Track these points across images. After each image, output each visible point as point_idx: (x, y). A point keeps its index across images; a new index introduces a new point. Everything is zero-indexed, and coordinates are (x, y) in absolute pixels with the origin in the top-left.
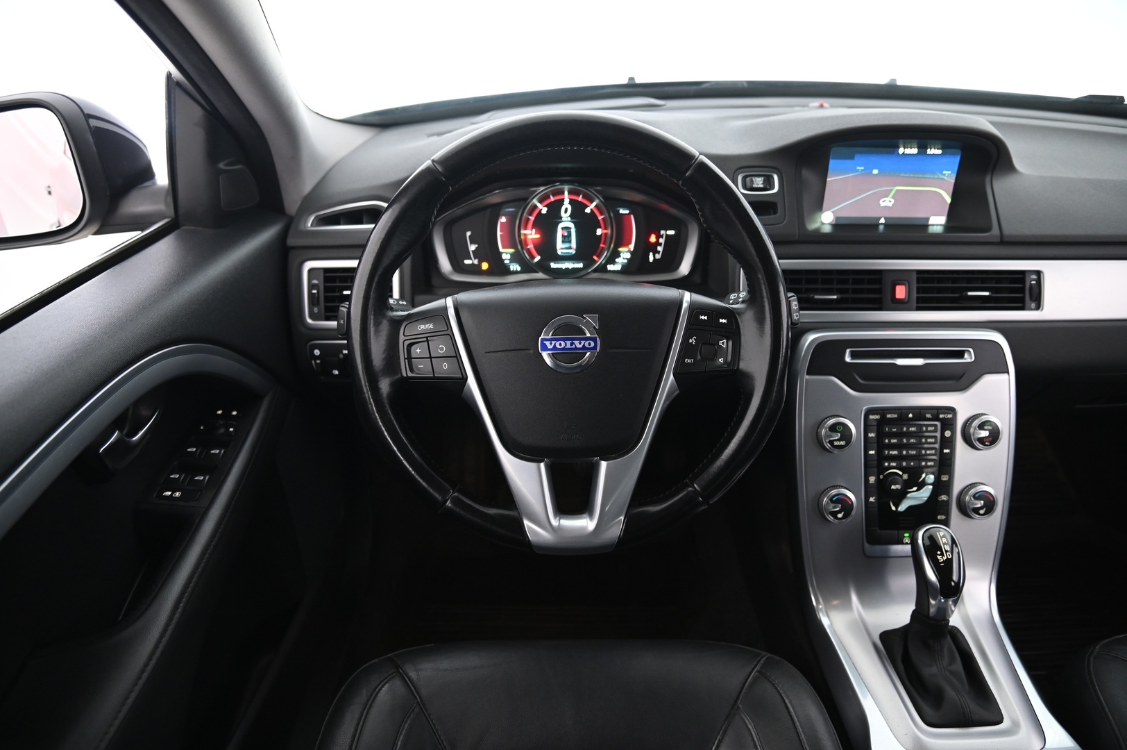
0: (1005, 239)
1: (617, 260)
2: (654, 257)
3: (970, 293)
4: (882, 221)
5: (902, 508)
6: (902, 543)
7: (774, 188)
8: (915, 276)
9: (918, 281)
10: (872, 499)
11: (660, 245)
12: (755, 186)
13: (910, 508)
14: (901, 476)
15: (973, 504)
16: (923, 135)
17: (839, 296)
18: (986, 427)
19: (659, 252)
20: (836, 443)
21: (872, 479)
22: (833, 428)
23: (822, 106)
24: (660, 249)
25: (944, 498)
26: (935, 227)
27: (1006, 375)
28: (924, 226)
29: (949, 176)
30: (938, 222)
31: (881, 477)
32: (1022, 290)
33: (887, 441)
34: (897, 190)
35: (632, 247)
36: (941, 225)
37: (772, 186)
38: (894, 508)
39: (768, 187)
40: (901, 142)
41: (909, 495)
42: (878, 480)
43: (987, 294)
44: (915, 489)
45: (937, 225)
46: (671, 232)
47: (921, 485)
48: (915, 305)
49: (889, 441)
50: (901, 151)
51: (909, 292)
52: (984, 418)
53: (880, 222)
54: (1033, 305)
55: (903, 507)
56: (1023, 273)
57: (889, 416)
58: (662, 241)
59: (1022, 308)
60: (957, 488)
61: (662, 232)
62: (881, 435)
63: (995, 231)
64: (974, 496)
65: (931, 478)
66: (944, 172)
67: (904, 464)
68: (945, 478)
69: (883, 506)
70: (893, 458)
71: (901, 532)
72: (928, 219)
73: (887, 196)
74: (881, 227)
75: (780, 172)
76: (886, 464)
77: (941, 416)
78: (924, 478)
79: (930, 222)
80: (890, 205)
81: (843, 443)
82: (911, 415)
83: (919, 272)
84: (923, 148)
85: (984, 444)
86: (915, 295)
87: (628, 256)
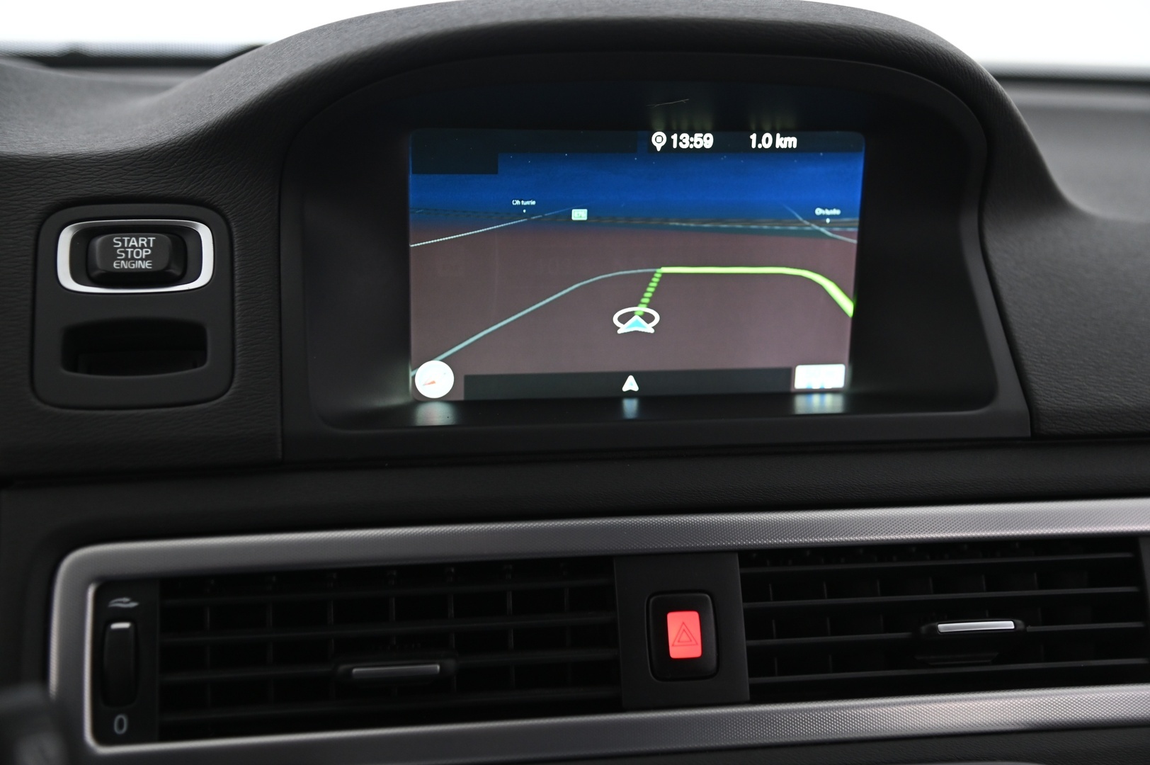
3: (945, 627)
4: (631, 385)
7: (196, 276)
9: (752, 589)
12: (121, 265)
17: (451, 664)
26: (816, 399)
28: (778, 396)
29: (838, 228)
30: (822, 382)
34: (664, 275)
36: (834, 391)
37: (191, 267)
39: (176, 271)
43: (1006, 625)
45: (822, 392)
48: (745, 680)
50: (659, 140)
51: (715, 634)
53: (625, 388)
63: (1009, 398)
66: (819, 212)
72: (789, 374)
73: (635, 300)
74: (630, 406)
75: (224, 217)
79: (797, 384)
86: (742, 643)
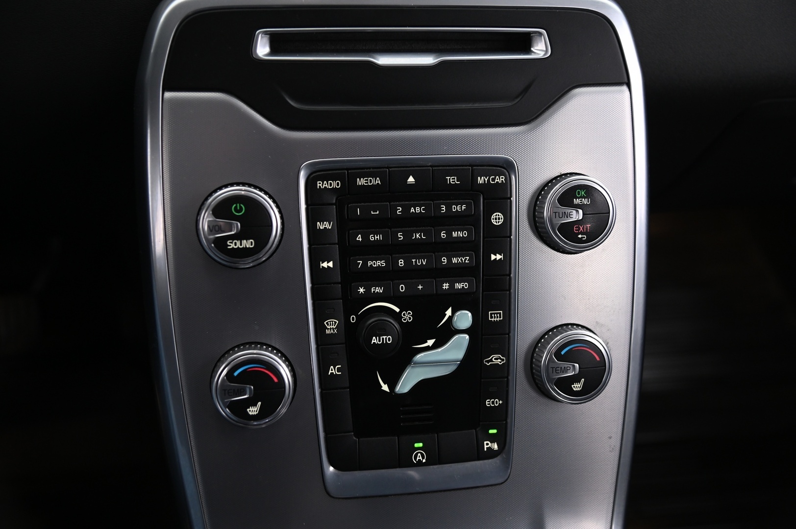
5: (405, 385)
6: (411, 465)
10: (333, 370)
13: (422, 385)
14: (397, 316)
15: (556, 370)
18: (577, 201)
20: (232, 245)
21: (331, 326)
22: (222, 210)
25: (496, 359)
27: (625, 88)
31: (353, 319)
33: (359, 238)
38: (385, 388)
41: (419, 357)
42: (347, 328)
44: (430, 342)
47: (445, 334)
49: (365, 237)
52: (573, 181)
55: (406, 383)
57: (361, 182)
60: (524, 336)
62: (344, 225)
64: (558, 354)
65: (464, 319)
67: (402, 288)
68: (496, 317)
70: (375, 276)
71: (404, 439)
76: (362, 290)
77: (481, 180)
78: (451, 318)
81: (248, 244)
82: (411, 180)
85: (573, 238)
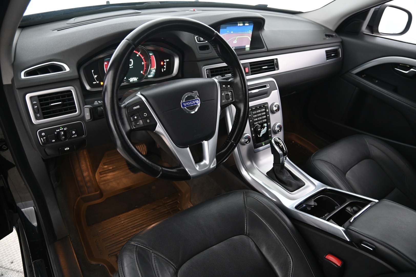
0: (269, 50)
1: (151, 73)
2: (163, 70)
3: (263, 68)
4: (234, 48)
5: (261, 135)
6: (263, 146)
8: (249, 64)
10: (253, 135)
11: (165, 65)
12: (201, 40)
13: (263, 135)
14: (259, 126)
15: (277, 129)
16: (244, 20)
19: (165, 68)
21: (252, 129)
23: (194, 10)
24: (165, 67)
25: (270, 130)
27: (277, 90)
28: (244, 49)
29: (250, 32)
30: (248, 46)
32: (274, 65)
34: (238, 38)
35: (155, 67)
38: (259, 136)
39: (205, 40)
40: (238, 22)
41: (262, 131)
42: (254, 129)
43: (267, 67)
44: (263, 129)
45: (248, 48)
46: (168, 60)
47: (264, 127)
48: (250, 73)
50: (239, 25)
51: (249, 70)
52: (275, 104)
54: (277, 69)
56: (273, 60)
57: (253, 109)
58: (165, 64)
59: (275, 70)
60: (272, 126)
61: (165, 60)
62: (252, 115)
63: (265, 48)
65: (266, 125)
66: (249, 31)
67: (259, 122)
68: (269, 124)
69: (256, 136)
70: (256, 121)
71: (262, 143)
73: (235, 40)
76: (255, 123)
77: (265, 106)
78: (264, 125)
79: (246, 47)
80: (236, 43)
82: (258, 107)
83: (250, 63)
84: (244, 23)
85: (276, 111)
87: (154, 71)
